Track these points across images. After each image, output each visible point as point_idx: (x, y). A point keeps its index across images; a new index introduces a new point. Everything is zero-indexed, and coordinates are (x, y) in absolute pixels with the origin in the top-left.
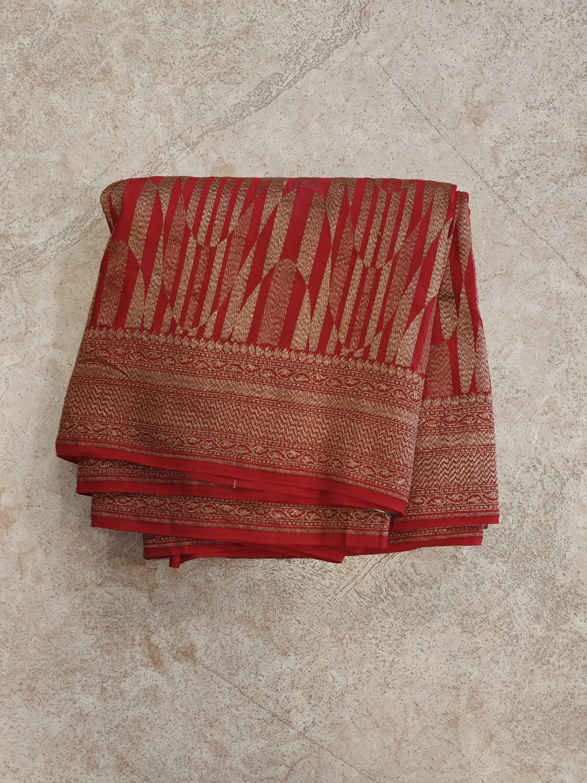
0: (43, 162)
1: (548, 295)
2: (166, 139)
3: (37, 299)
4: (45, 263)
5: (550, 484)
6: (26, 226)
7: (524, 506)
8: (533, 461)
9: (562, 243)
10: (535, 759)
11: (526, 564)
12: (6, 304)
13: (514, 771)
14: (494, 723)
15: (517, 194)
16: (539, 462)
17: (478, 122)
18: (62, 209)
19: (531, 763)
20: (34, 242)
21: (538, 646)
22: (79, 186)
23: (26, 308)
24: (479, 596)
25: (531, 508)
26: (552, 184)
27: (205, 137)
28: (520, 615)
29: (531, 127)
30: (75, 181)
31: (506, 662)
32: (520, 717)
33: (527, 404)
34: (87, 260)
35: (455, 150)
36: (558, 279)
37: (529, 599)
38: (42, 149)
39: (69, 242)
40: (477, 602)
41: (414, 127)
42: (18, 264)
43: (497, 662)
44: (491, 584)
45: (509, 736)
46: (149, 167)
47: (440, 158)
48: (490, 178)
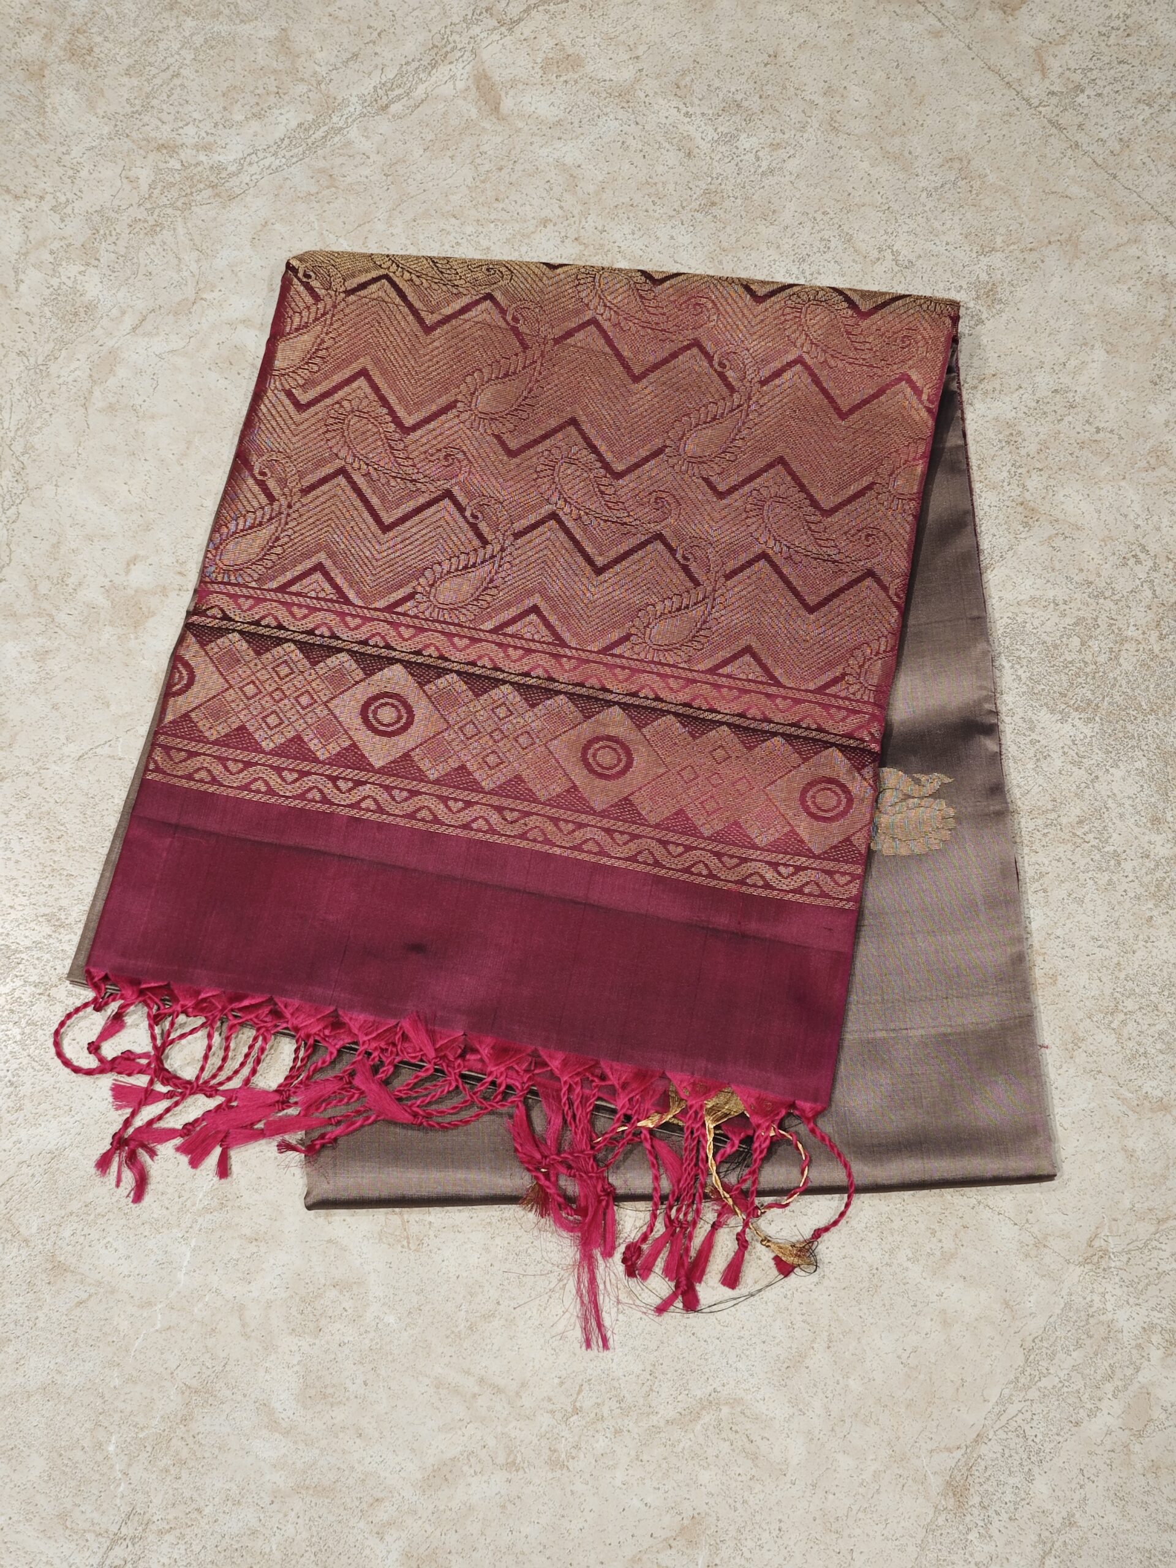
0: (245, 38)
1: (1145, 277)
2: (464, 13)
3: (219, 247)
4: (238, 191)
5: (1166, 587)
6: (207, 134)
7: (1119, 624)
8: (1134, 547)
9: (1165, 197)
10: (1165, 1088)
11: (1128, 725)
12: (164, 253)
13: (1124, 1108)
14: (1080, 1015)
15: (1080, 119)
16: (1144, 549)
17: (1009, 11)
18: (274, 110)
19: (1158, 1093)
20: (222, 158)
21: (1159, 874)
22: (306, 76)
23: (198, 261)
24: (1040, 781)
25: (1132, 628)
26: (1141, 106)
27: (533, 13)
28: (1121, 816)
29: (1101, 20)
30: (301, 69)
31: (1099, 902)
32: (1130, 1004)
33: (1116, 451)
34: (314, 190)
35: (970, 49)
36: (1161, 252)
37: (1136, 789)
38: (245, 18)
39: (284, 160)
40: (1036, 789)
41: (899, 12)
42: (189, 191)
43: (1081, 901)
44: (1062, 759)
45: (1111, 1040)
46: (433, 52)
47: (944, 61)
48: (1034, 94)
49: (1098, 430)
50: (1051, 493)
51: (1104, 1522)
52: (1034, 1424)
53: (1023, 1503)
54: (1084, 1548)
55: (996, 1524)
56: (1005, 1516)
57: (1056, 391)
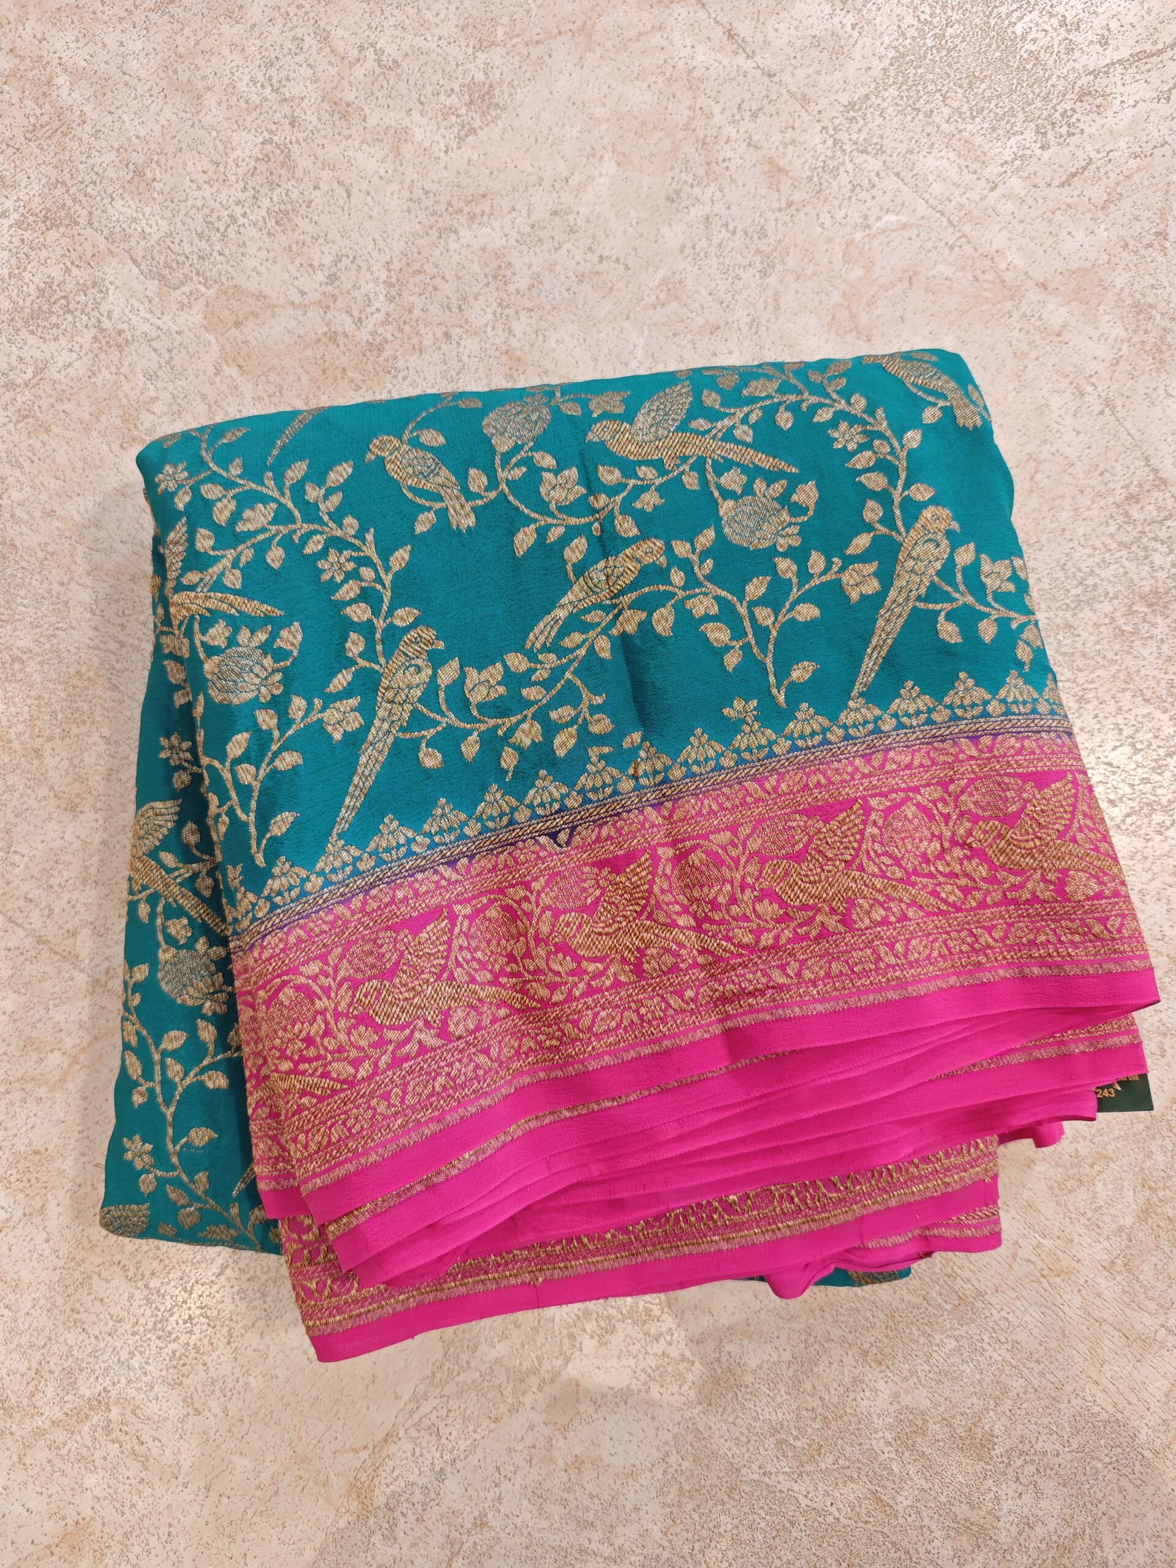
49: (601, 259)
50: (541, 337)
51: (519, 1522)
52: (450, 1421)
53: (433, 1503)
54: (497, 1548)
55: (402, 1525)
56: (412, 1518)
57: (555, 213)
